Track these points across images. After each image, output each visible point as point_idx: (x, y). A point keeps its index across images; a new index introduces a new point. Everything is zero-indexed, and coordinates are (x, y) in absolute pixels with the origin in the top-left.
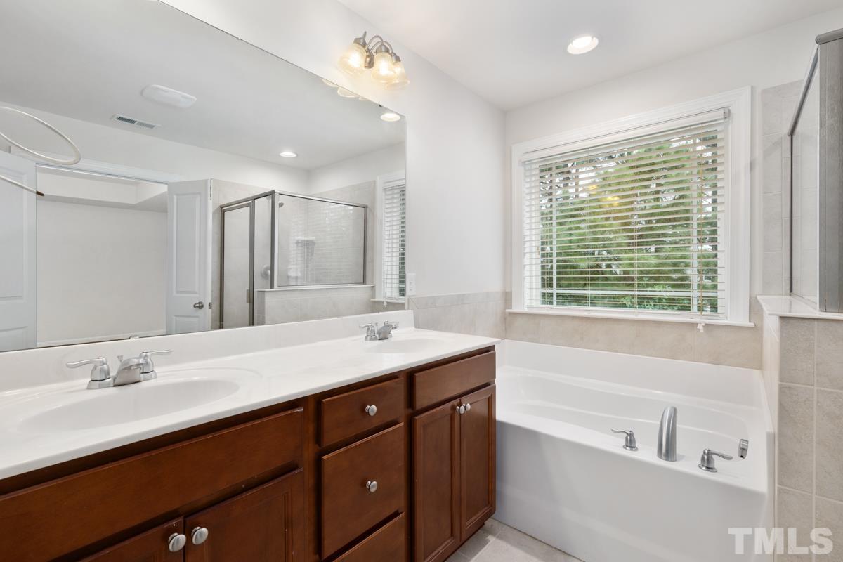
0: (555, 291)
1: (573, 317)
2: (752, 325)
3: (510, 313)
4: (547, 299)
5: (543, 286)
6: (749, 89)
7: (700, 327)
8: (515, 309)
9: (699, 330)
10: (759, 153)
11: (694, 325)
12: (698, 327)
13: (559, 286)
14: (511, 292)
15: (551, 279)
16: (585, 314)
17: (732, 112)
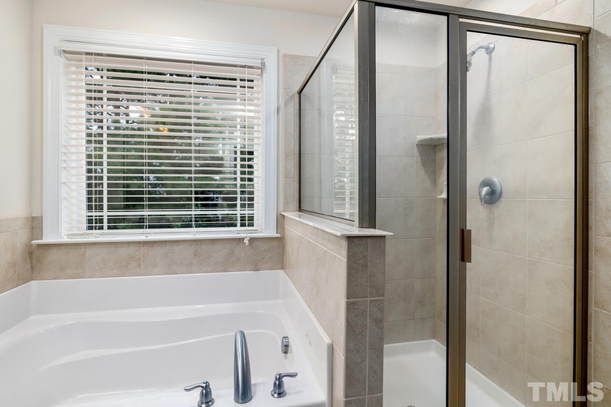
0: (106, 214)
1: (129, 243)
2: (279, 235)
3: (39, 246)
4: (94, 224)
5: (90, 208)
6: (276, 51)
7: (246, 241)
8: (47, 239)
9: (245, 243)
10: (282, 103)
11: (240, 240)
12: (245, 241)
13: (110, 208)
14: (42, 217)
15: (101, 200)
16: (142, 238)
17: (266, 64)
